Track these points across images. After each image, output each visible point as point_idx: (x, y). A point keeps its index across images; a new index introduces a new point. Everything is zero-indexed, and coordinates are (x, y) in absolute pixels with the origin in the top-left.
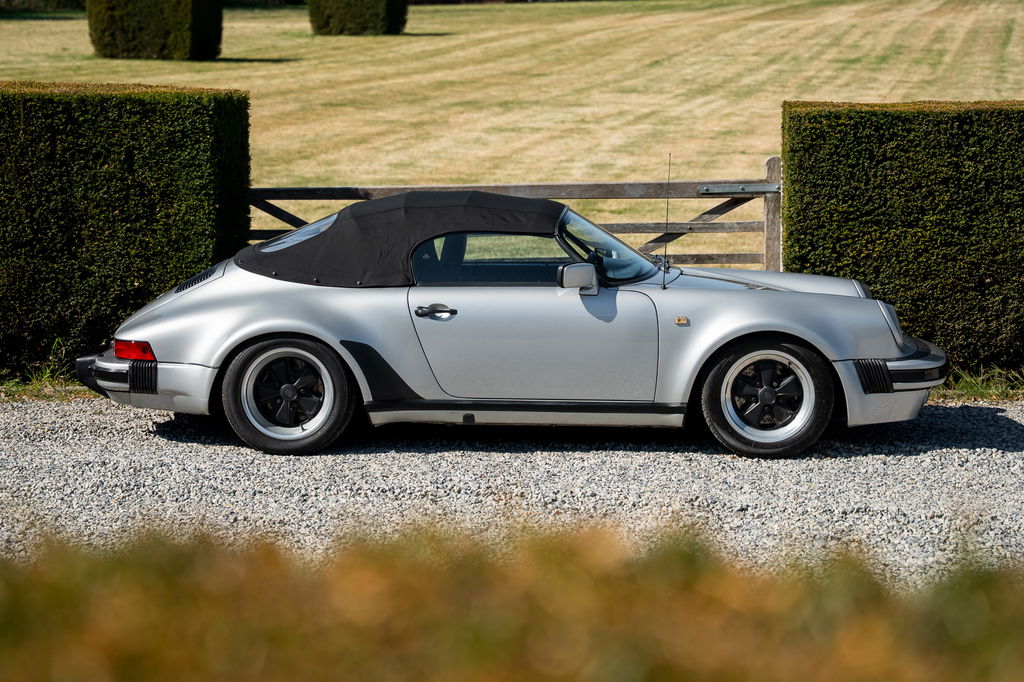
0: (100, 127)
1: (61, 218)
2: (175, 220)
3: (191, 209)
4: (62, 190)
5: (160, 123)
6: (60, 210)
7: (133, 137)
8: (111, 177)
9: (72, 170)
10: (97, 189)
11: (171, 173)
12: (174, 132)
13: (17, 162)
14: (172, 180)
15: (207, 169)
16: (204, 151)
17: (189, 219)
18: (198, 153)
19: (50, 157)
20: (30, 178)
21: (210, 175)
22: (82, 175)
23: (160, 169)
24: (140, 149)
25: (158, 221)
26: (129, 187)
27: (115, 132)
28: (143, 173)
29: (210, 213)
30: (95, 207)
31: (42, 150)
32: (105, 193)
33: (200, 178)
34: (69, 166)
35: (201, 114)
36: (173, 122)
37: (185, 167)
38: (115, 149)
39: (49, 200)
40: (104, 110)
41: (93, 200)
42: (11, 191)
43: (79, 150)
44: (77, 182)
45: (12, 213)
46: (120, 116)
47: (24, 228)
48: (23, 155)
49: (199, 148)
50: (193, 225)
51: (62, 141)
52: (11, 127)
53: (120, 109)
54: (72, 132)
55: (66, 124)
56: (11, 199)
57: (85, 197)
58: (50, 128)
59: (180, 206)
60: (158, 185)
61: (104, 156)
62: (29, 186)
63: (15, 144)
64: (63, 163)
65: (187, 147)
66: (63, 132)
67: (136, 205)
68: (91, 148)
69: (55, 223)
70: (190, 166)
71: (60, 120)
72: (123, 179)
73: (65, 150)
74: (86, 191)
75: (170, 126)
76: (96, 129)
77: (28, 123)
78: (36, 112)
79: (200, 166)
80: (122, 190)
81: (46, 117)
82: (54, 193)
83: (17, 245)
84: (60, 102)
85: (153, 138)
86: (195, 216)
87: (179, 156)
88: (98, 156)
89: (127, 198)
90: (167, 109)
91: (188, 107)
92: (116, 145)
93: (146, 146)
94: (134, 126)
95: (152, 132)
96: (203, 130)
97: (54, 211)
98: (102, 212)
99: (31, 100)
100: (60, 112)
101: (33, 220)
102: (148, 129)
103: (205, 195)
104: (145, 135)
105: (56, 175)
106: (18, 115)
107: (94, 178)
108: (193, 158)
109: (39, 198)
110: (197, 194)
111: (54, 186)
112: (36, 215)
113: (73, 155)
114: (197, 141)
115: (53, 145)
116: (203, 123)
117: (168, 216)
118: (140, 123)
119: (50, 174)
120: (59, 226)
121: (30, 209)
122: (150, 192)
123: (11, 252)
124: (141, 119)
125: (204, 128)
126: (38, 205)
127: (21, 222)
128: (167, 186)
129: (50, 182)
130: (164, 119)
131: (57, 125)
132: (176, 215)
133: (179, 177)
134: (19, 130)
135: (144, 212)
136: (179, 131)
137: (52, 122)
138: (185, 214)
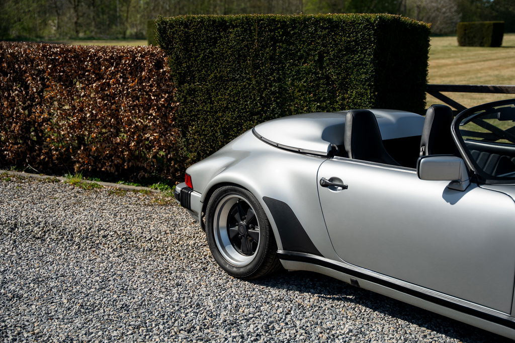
0: (303, 38)
1: (278, 98)
2: (348, 102)
3: (359, 95)
4: (279, 80)
5: (341, 35)
6: (278, 92)
7: (323, 45)
8: (309, 72)
9: (286, 66)
10: (300, 80)
11: (346, 69)
12: (349, 42)
13: (253, 61)
14: (348, 75)
15: (371, 67)
16: (369, 55)
17: (357, 102)
18: (365, 56)
19: (272, 58)
20: (261, 71)
21: (372, 71)
22: (291, 69)
23: (341, 67)
24: (328, 53)
25: (337, 102)
26: (320, 79)
27: (312, 41)
28: (329, 70)
29: (371, 98)
30: (299, 91)
31: (267, 53)
32: (304, 82)
33: (366, 73)
34: (284, 63)
35: (369, 29)
36: (349, 34)
37: (356, 66)
38: (312, 52)
39: (271, 86)
40: (306, 27)
41: (298, 87)
42: (250, 79)
43: (289, 53)
44: (288, 74)
45: (250, 93)
46: (316, 30)
47: (256, 103)
48: (257, 56)
49: (366, 52)
50: (359, 106)
51: (280, 47)
52: (251, 38)
53: (315, 26)
54: (286, 41)
55: (282, 36)
56: (250, 84)
57: (292, 84)
58: (273, 38)
59: (352, 92)
60: (338, 78)
61: (304, 58)
62: (260, 76)
63: (252, 49)
64: (280, 62)
65: (358, 52)
66: (281, 41)
67: (323, 91)
68: (297, 52)
69: (275, 101)
70: (360, 65)
71: (279, 32)
72: (316, 73)
73: (281, 53)
74: (293, 80)
75: (347, 37)
76: (300, 39)
77: (260, 35)
78: (265, 28)
79: (366, 65)
80: (315, 80)
81: (271, 31)
82: (274, 81)
83: (252, 114)
84: (279, 21)
85: (336, 45)
86: (361, 99)
87: (353, 58)
88: (301, 57)
89: (318, 86)
90: (346, 25)
91: (360, 24)
92: (312, 50)
93: (332, 51)
94: (325, 37)
95: (335, 41)
96: (369, 40)
97: (273, 93)
98: (303, 95)
99: (263, 20)
100: (279, 28)
101: (262, 98)
102: (333, 39)
103: (369, 85)
104: (331, 43)
105: (275, 70)
106: (255, 29)
107: (298, 72)
108: (362, 60)
109: (265, 84)
110: (363, 85)
111: (274, 77)
112: (264, 95)
113: (286, 56)
114: (365, 48)
115: (275, 50)
116: (369, 35)
117: (343, 99)
118: (329, 35)
119: (272, 68)
120: (277, 103)
121: (260, 92)
122: (333, 82)
123: (249, 118)
124: (329, 32)
125: (370, 38)
126: (265, 89)
127: (255, 100)
128: (344, 78)
129: (271, 74)
130: (344, 32)
131: (277, 36)
132: (349, 98)
133: (352, 73)
134: (255, 40)
135: (329, 96)
136: (353, 41)
137: (274, 34)
138: (354, 98)
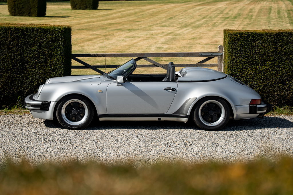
0: (32, 36)
1: (20, 62)
2: (53, 63)
3: (57, 60)
4: (21, 54)
5: (49, 35)
6: (20, 60)
7: (41, 39)
8: (35, 50)
9: (24, 48)
10: (31, 54)
11: (52, 49)
12: (53, 38)
13: (8, 46)
14: (52, 52)
15: (62, 48)
16: (61, 43)
17: (57, 63)
18: (60, 44)
19: (17, 45)
20: (11, 51)
21: (63, 50)
22: (26, 50)
23: (49, 48)
24: (43, 42)
25: (48, 63)
26: (40, 53)
27: (36, 38)
28: (44, 49)
29: (63, 61)
30: (30, 59)
31: (15, 43)
32: (33, 55)
33: (60, 51)
34: (23, 47)
35: (61, 33)
36: (52, 35)
37: (56, 48)
38: (36, 42)
39: (17, 57)
40: (33, 31)
41: (30, 57)
42: (6, 54)
43: (26, 43)
44: (25, 52)
45: (6, 61)
46: (37, 33)
47: (10, 65)
48: (10, 44)
49: (60, 42)
50: (58, 64)
51: (21, 40)
52: (7, 36)
53: (37, 31)
54: (24, 38)
55: (22, 35)
56: (6, 57)
57: (27, 56)
58: (17, 36)
59: (54, 59)
60: (48, 53)
61: (33, 45)
62: (11, 53)
63: (7, 41)
64: (21, 46)
65: (56, 42)
66: (21, 38)
67: (42, 59)
68: (29, 42)
69: (19, 64)
70: (57, 48)
71: (20, 34)
72: (38, 51)
73: (21, 43)
74: (28, 54)
75: (51, 36)
76: (30, 37)
77: (11, 35)
78: (13, 32)
79: (60, 47)
80: (38, 54)
81: (16, 33)
82: (18, 55)
83: (8, 70)
84: (20, 29)
85: (47, 39)
86: (58, 62)
87: (54, 45)
88: (31, 44)
89: (39, 56)
90: (51, 31)
91: (57, 31)
92: (36, 41)
93: (45, 42)
94: (42, 36)
95: (46, 38)
96: (61, 37)
97: (18, 60)
98: (32, 60)
99: (12, 28)
100: (20, 32)
101: (12, 62)
102: (45, 37)
103: (61, 56)
104: (44, 38)
105: (19, 50)
106: (8, 33)
107: (30, 51)
108: (58, 45)
109: (14, 57)
110: (59, 56)
111: (18, 53)
112: (13, 61)
113: (24, 44)
114: (60, 41)
115: (18, 41)
116: (61, 35)
117: (51, 62)
118: (43, 35)
119: (17, 49)
120: (20, 65)
121: (12, 60)
122: (46, 55)
123: (6, 72)
124: (43, 34)
125: (61, 36)
126: (14, 59)
127: (9, 63)
128: (50, 53)
129: (17, 52)
130: (50, 34)
131: (19, 35)
132: (53, 61)
133: (54, 51)
134: (9, 37)
135: (44, 61)
136: (54, 37)
137: (18, 35)
138: (56, 61)
